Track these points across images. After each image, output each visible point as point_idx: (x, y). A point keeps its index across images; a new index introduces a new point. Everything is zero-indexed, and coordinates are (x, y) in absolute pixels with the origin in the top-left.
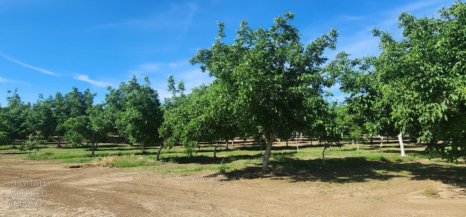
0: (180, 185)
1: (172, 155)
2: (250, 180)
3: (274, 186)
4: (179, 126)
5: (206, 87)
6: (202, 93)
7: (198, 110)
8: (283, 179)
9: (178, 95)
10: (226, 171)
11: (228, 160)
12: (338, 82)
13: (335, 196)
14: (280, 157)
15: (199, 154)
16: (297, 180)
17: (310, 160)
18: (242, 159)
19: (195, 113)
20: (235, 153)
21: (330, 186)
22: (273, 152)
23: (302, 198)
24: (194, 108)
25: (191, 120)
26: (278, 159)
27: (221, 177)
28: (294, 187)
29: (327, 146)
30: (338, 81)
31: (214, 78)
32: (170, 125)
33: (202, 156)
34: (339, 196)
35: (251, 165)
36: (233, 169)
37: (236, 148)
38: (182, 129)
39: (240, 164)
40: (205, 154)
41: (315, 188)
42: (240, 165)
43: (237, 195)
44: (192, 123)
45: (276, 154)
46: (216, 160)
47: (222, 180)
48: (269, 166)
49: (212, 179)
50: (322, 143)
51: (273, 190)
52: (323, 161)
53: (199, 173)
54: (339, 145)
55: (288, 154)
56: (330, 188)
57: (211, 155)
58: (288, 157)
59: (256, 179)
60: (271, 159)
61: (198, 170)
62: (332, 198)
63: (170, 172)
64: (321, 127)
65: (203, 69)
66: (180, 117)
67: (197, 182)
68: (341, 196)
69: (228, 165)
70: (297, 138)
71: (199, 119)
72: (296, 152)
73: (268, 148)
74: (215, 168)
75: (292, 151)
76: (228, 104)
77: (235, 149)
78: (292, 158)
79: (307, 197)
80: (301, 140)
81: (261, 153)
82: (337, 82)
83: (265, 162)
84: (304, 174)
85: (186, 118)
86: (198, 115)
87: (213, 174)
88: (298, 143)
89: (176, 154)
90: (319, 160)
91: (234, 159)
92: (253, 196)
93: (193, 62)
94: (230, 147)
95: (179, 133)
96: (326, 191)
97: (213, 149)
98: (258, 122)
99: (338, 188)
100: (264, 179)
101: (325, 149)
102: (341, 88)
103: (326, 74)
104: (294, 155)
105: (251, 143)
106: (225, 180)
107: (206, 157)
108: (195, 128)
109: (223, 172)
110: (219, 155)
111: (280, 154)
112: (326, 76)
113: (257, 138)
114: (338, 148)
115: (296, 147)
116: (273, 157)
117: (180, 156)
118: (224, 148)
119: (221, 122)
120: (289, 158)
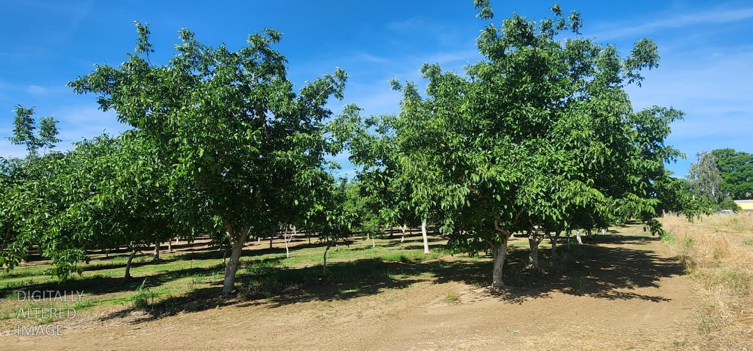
0: (32, 343)
1: (17, 281)
2: (199, 313)
3: (242, 317)
4: (35, 218)
5: (111, 142)
6: (101, 152)
7: (87, 186)
8: (259, 304)
9: (42, 152)
10: (150, 301)
11: (155, 281)
12: (347, 149)
13: (337, 321)
14: (258, 267)
15: (92, 274)
16: (283, 301)
17: (306, 268)
18: (186, 276)
19: (79, 193)
20: (172, 266)
21: (331, 306)
22: (246, 258)
23: (288, 330)
24: (79, 182)
25: (68, 207)
26: (253, 271)
27: (139, 314)
28: (276, 314)
29: (329, 245)
30: (346, 146)
31: (128, 127)
32: (13, 216)
33: (98, 278)
34: (342, 319)
35: (203, 286)
36: (164, 297)
37: (175, 256)
38: (46, 225)
39: (182, 285)
40: (104, 273)
41: (310, 311)
42: (180, 287)
43: (167, 344)
44: (70, 212)
45: (251, 263)
46: (128, 283)
47: (138, 321)
48: (236, 284)
49: (115, 323)
50: (323, 240)
51: (238, 324)
52: (324, 269)
53: (85, 313)
54: (349, 243)
55: (271, 260)
56: (331, 309)
57: (120, 273)
58: (271, 265)
59: (209, 311)
60: (242, 271)
61: (83, 307)
62: (333, 324)
63: (8, 318)
64: (320, 216)
65: (104, 104)
66: (42, 199)
67: (80, 332)
68: (345, 320)
69: (154, 290)
70: (287, 234)
71: (90, 203)
72: (285, 257)
73: (235, 253)
74: (128, 298)
75: (279, 255)
76: (155, 175)
77: (173, 258)
78: (278, 266)
79: (293, 328)
80: (293, 237)
81: (224, 263)
82: (345, 149)
83: (229, 279)
84: (293, 292)
85: (58, 203)
86: (87, 195)
87: (120, 310)
88: (287, 242)
89: (30, 278)
90: (319, 267)
91: (170, 278)
92: (202, 342)
93: (81, 86)
94: (163, 256)
95: (37, 233)
96: (324, 314)
97: (125, 261)
98: (216, 209)
99: (342, 307)
100: (225, 307)
101: (327, 249)
102: (351, 158)
103: (329, 134)
104: (281, 261)
105: (206, 246)
106: (145, 320)
107: (108, 279)
108: (78, 222)
109: (142, 305)
110: (135, 273)
111: (258, 261)
112: (327, 137)
113: (218, 237)
114: (345, 247)
115: (286, 248)
116: (246, 268)
117: (41, 282)
118: (151, 259)
119: (140, 209)
120: (272, 267)
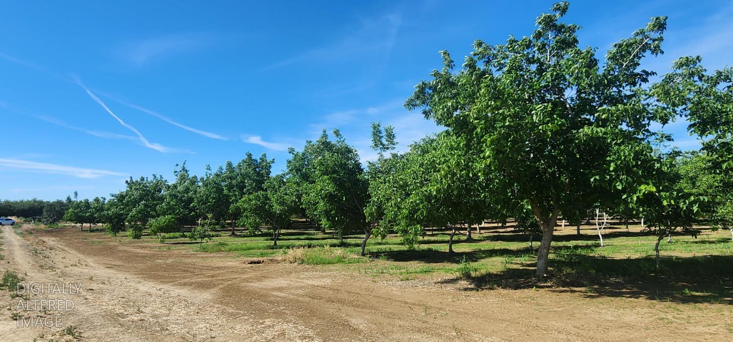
0: (400, 294)
1: (383, 247)
2: (517, 291)
3: (562, 303)
4: (393, 202)
5: (432, 141)
6: (425, 152)
7: (421, 177)
8: (575, 291)
9: (387, 155)
10: (473, 274)
11: (472, 257)
12: (683, 116)
13: (692, 329)
14: (568, 253)
15: (425, 247)
16: (601, 293)
17: (629, 260)
18: (497, 255)
19: (417, 183)
20: (483, 245)
21: (678, 310)
22: (553, 244)
23: (622, 327)
24: (416, 174)
25: (411, 194)
26: (564, 256)
27: (464, 283)
28: (601, 306)
29: (661, 235)
30: (682, 112)
31: (443, 128)
32: (381, 201)
33: (430, 250)
34: (700, 329)
35: (515, 267)
36: (483, 272)
37: (484, 237)
38: (399, 208)
39: (495, 263)
40: (433, 247)
41: (646, 310)
42: (496, 265)
43: (495, 314)
44: (413, 198)
45: (560, 248)
46: (452, 257)
47: (466, 289)
48: (549, 269)
49: (450, 287)
50: (653, 229)
51: (561, 309)
52: (658, 262)
53: (427, 276)
54: (695, 233)
55: (581, 247)
56: (680, 313)
57: (445, 248)
58: (583, 252)
59: (526, 290)
60: (551, 256)
61: (425, 272)
62: (686, 331)
63: (383, 273)
64: (649, 200)
65: (426, 114)
66: (395, 189)
67: (427, 290)
68: (706, 330)
69: (474, 265)
70: (599, 219)
71: (425, 191)
72: (598, 246)
73: (546, 237)
74: (452, 270)
75: (590, 243)
76: (467, 167)
77: (483, 239)
78: (591, 255)
79: (629, 326)
80: (606, 223)
81: (531, 246)
82: (681, 116)
83: (542, 261)
84: (618, 285)
85: (404, 190)
86: (422, 185)
87: (451, 278)
88: (600, 229)
89: (388, 246)
90: (648, 259)
91: (484, 255)
92: (526, 319)
93: (411, 105)
94: (475, 236)
95: (395, 214)
96: (670, 317)
97: (448, 238)
98: (524, 193)
99: (696, 312)
100: (542, 290)
101: (659, 240)
102: (691, 126)
103: (653, 100)
104: (595, 249)
105: (513, 229)
106: (472, 289)
107: (436, 252)
108: (418, 205)
109: (467, 276)
110: (458, 248)
111: (568, 248)
112: (654, 104)
113: (522, 221)
114: (689, 238)
115: (598, 235)
116: (554, 253)
117: (396, 250)
118: (465, 238)
119: (459, 195)
120: (585, 255)
